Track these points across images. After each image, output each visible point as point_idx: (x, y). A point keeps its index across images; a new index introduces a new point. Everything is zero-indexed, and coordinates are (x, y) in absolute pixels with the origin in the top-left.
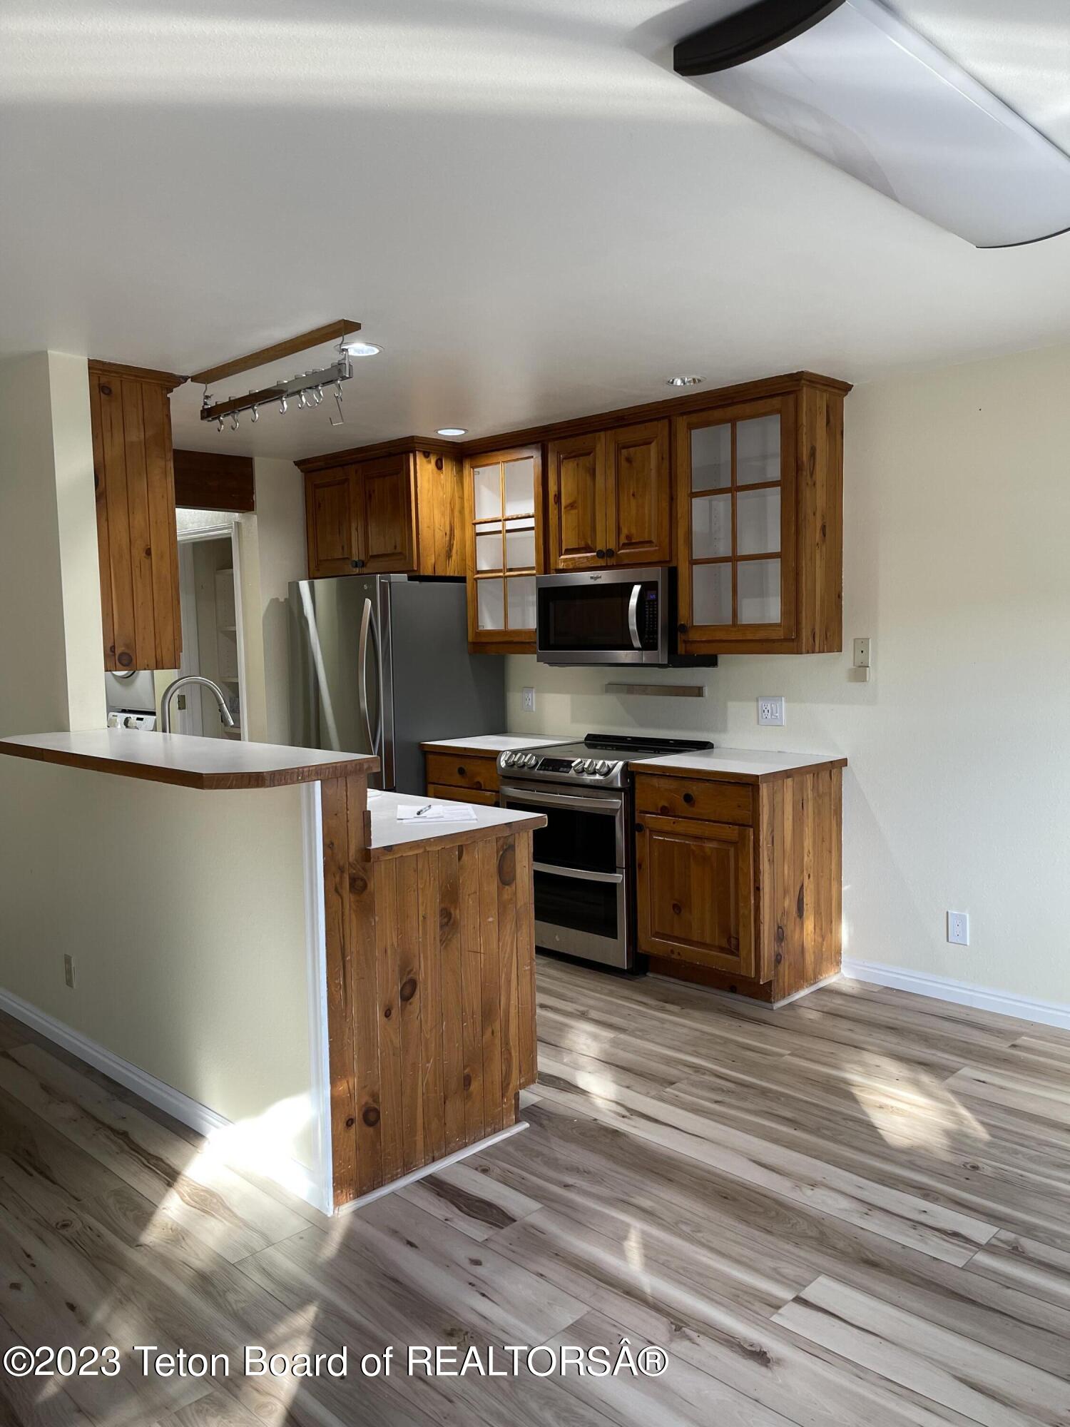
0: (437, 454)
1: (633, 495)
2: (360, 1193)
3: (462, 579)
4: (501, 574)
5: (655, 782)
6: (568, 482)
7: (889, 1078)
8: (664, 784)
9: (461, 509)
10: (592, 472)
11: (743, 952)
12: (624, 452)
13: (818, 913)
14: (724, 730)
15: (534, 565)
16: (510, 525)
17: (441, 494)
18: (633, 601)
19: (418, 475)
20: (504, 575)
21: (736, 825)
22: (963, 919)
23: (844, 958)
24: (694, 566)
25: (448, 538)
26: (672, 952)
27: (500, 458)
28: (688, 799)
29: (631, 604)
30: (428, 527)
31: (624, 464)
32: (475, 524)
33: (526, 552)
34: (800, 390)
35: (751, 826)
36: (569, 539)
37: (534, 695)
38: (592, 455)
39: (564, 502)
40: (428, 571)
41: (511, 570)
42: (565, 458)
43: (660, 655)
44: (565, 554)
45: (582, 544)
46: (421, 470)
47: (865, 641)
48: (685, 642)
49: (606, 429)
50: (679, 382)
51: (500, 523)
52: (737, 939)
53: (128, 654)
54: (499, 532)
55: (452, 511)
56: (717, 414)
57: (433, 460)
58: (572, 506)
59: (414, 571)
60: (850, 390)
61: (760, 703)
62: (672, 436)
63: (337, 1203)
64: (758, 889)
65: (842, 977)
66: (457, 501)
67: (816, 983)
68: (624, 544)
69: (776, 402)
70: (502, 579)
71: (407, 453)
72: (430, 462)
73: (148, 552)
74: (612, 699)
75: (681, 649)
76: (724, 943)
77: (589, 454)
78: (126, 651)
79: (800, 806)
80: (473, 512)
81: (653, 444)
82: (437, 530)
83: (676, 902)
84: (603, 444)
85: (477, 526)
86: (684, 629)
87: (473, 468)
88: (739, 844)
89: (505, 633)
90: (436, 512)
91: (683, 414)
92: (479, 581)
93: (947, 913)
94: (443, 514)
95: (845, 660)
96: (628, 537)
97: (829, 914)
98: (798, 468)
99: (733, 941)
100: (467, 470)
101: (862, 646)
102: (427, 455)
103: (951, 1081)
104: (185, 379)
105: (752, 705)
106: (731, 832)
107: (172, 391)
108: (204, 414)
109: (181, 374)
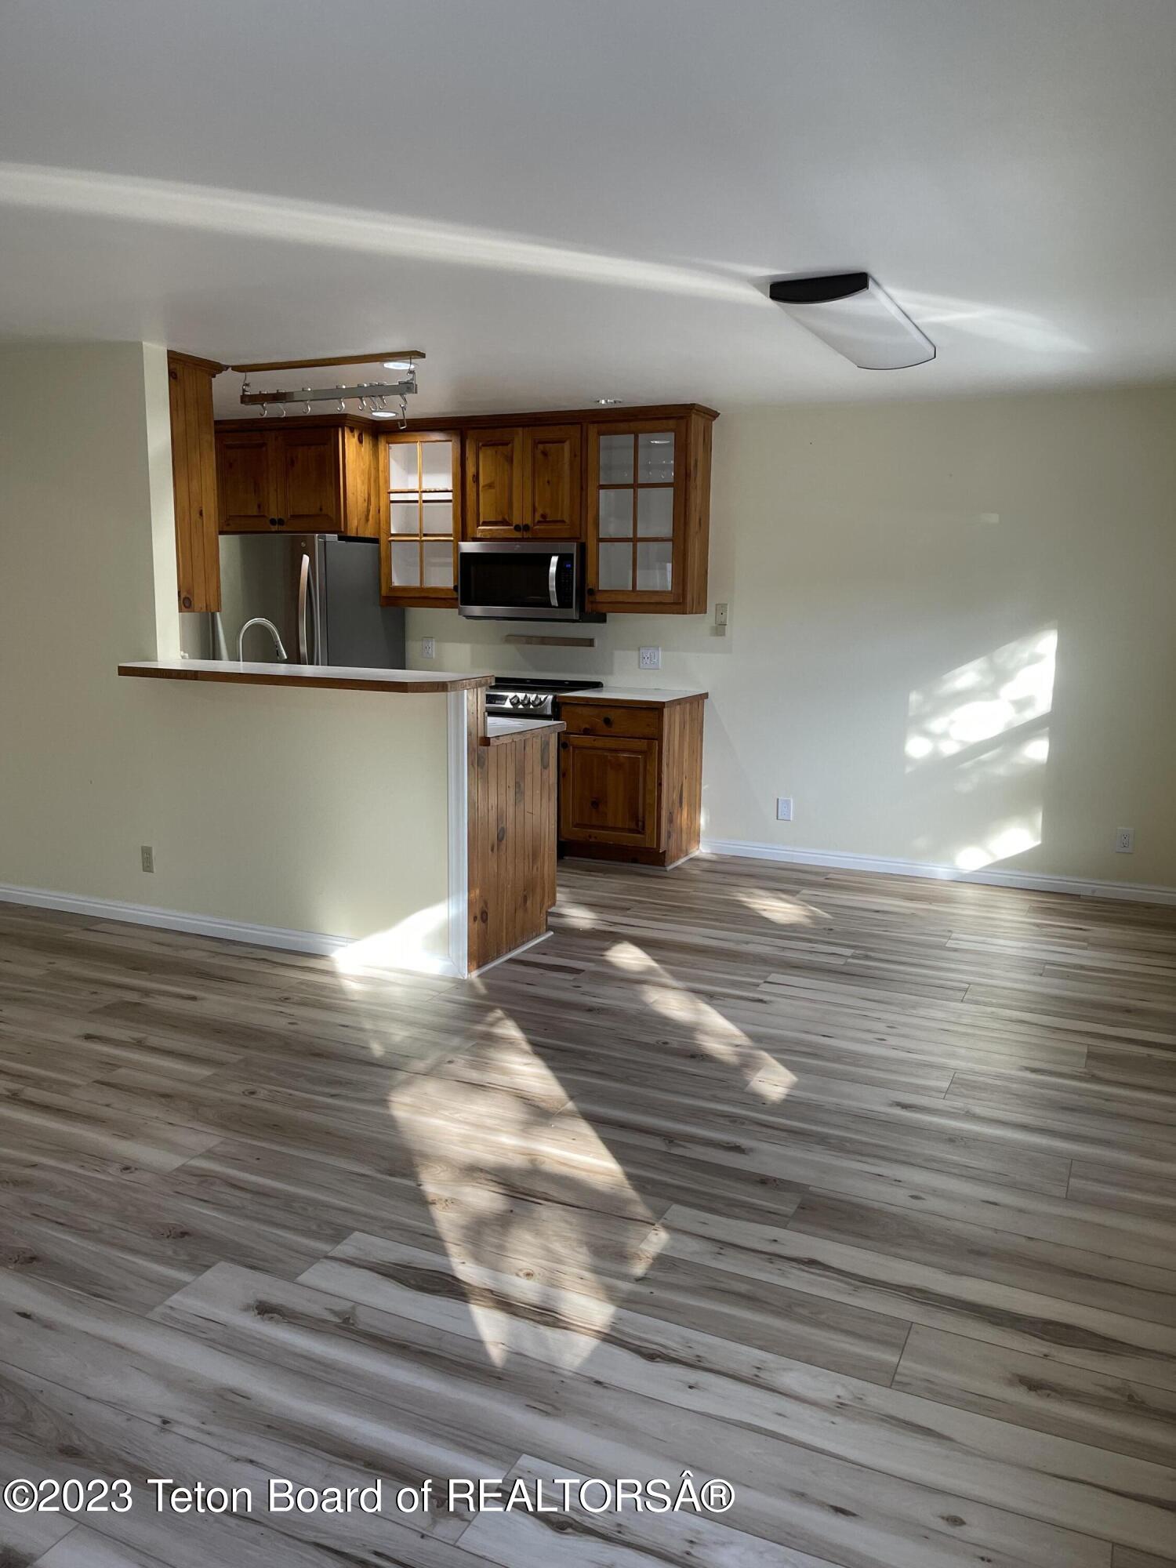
0: (359, 429)
1: (548, 482)
2: (479, 967)
3: (376, 541)
4: (418, 538)
5: (579, 710)
6: (486, 466)
7: (761, 897)
8: (586, 711)
9: (377, 478)
10: (510, 460)
11: (648, 831)
12: (541, 447)
13: (689, 805)
14: (611, 673)
15: (451, 532)
16: (426, 497)
17: (362, 464)
18: (553, 569)
19: (346, 447)
20: (420, 539)
21: (645, 739)
22: (787, 803)
23: (702, 838)
24: (600, 544)
25: (366, 504)
26: (590, 837)
27: (418, 437)
28: (607, 721)
29: (550, 571)
30: (353, 494)
31: (540, 456)
32: (389, 493)
33: (443, 521)
34: (690, 416)
35: (656, 739)
36: (486, 512)
37: (434, 643)
38: (510, 445)
39: (482, 482)
40: (352, 533)
41: (425, 535)
42: (483, 445)
43: (573, 613)
44: (483, 525)
45: (500, 519)
46: (348, 442)
47: (724, 606)
48: (592, 602)
49: (523, 426)
50: (603, 402)
51: (417, 494)
52: (644, 823)
53: (188, 598)
54: (416, 502)
55: (369, 479)
56: (623, 426)
57: (356, 435)
58: (490, 486)
59: (341, 532)
60: (718, 416)
61: (641, 651)
62: (584, 440)
63: (469, 971)
64: (660, 784)
65: (703, 850)
66: (373, 471)
67: (687, 855)
68: (539, 522)
69: (672, 423)
70: (418, 543)
71: (336, 427)
72: (354, 436)
73: (201, 514)
74: (511, 649)
75: (588, 607)
76: (633, 826)
77: (507, 444)
78: (188, 596)
79: (683, 724)
80: (387, 481)
81: (568, 443)
82: (359, 497)
83: (594, 800)
84: (520, 439)
85: (391, 495)
86: (592, 592)
87: (389, 443)
88: (646, 753)
89: (421, 589)
90: (359, 481)
91: (594, 422)
92: (392, 543)
93: (778, 799)
94: (363, 483)
95: (709, 619)
96: (544, 516)
97: (695, 808)
98: (687, 475)
99: (640, 824)
100: (382, 445)
101: (721, 609)
102: (352, 430)
103: (798, 896)
104: (227, 367)
105: (635, 654)
106: (642, 745)
107: (214, 377)
108: (246, 399)
109: (223, 363)
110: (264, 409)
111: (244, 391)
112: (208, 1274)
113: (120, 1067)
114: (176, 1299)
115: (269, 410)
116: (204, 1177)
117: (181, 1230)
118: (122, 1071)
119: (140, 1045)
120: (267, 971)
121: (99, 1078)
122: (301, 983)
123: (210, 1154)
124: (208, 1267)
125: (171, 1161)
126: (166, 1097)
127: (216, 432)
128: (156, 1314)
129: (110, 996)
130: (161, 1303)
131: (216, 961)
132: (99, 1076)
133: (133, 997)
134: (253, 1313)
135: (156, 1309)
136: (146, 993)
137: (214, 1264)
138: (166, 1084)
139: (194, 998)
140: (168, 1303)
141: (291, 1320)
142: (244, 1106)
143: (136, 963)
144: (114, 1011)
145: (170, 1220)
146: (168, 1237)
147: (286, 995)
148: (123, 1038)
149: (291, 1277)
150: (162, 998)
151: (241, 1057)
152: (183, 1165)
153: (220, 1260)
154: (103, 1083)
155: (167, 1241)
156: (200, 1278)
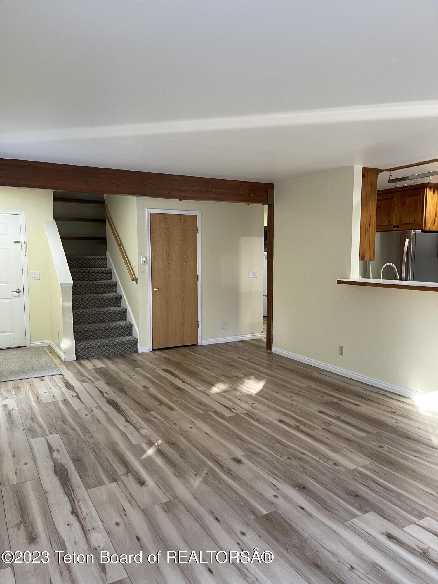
0: (433, 188)
17: (434, 202)
19: (427, 195)
25: (434, 217)
30: (429, 214)
46: (428, 193)
55: (436, 208)
57: (432, 191)
59: (423, 229)
71: (424, 188)
73: (370, 225)
78: (362, 255)
82: (431, 215)
90: (432, 208)
94: (434, 209)
102: (431, 189)
104: (384, 170)
107: (378, 174)
108: (390, 181)
109: (382, 169)
110: (397, 184)
111: (389, 178)
112: (367, 514)
113: (332, 425)
114: (355, 520)
115: (399, 184)
116: (364, 476)
117: (356, 494)
118: (332, 427)
119: (338, 418)
120: (386, 400)
121: (324, 428)
122: (400, 407)
123: (365, 467)
124: (367, 512)
125: (352, 466)
126: (348, 440)
127: (377, 195)
128: (348, 523)
129: (327, 398)
130: (349, 520)
131: (365, 392)
132: (325, 427)
133: (336, 400)
134: (385, 536)
135: (348, 522)
136: (340, 400)
137: (370, 512)
138: (349, 436)
139: (358, 405)
140: (352, 521)
141: (401, 545)
142: (378, 451)
143: (337, 388)
144: (329, 404)
145: (352, 488)
146: (351, 495)
147: (394, 411)
148: (333, 415)
149: (401, 527)
150: (346, 403)
151: (377, 432)
152: (355, 469)
153: (371, 511)
154: (326, 430)
155: (351, 496)
156: (364, 515)
